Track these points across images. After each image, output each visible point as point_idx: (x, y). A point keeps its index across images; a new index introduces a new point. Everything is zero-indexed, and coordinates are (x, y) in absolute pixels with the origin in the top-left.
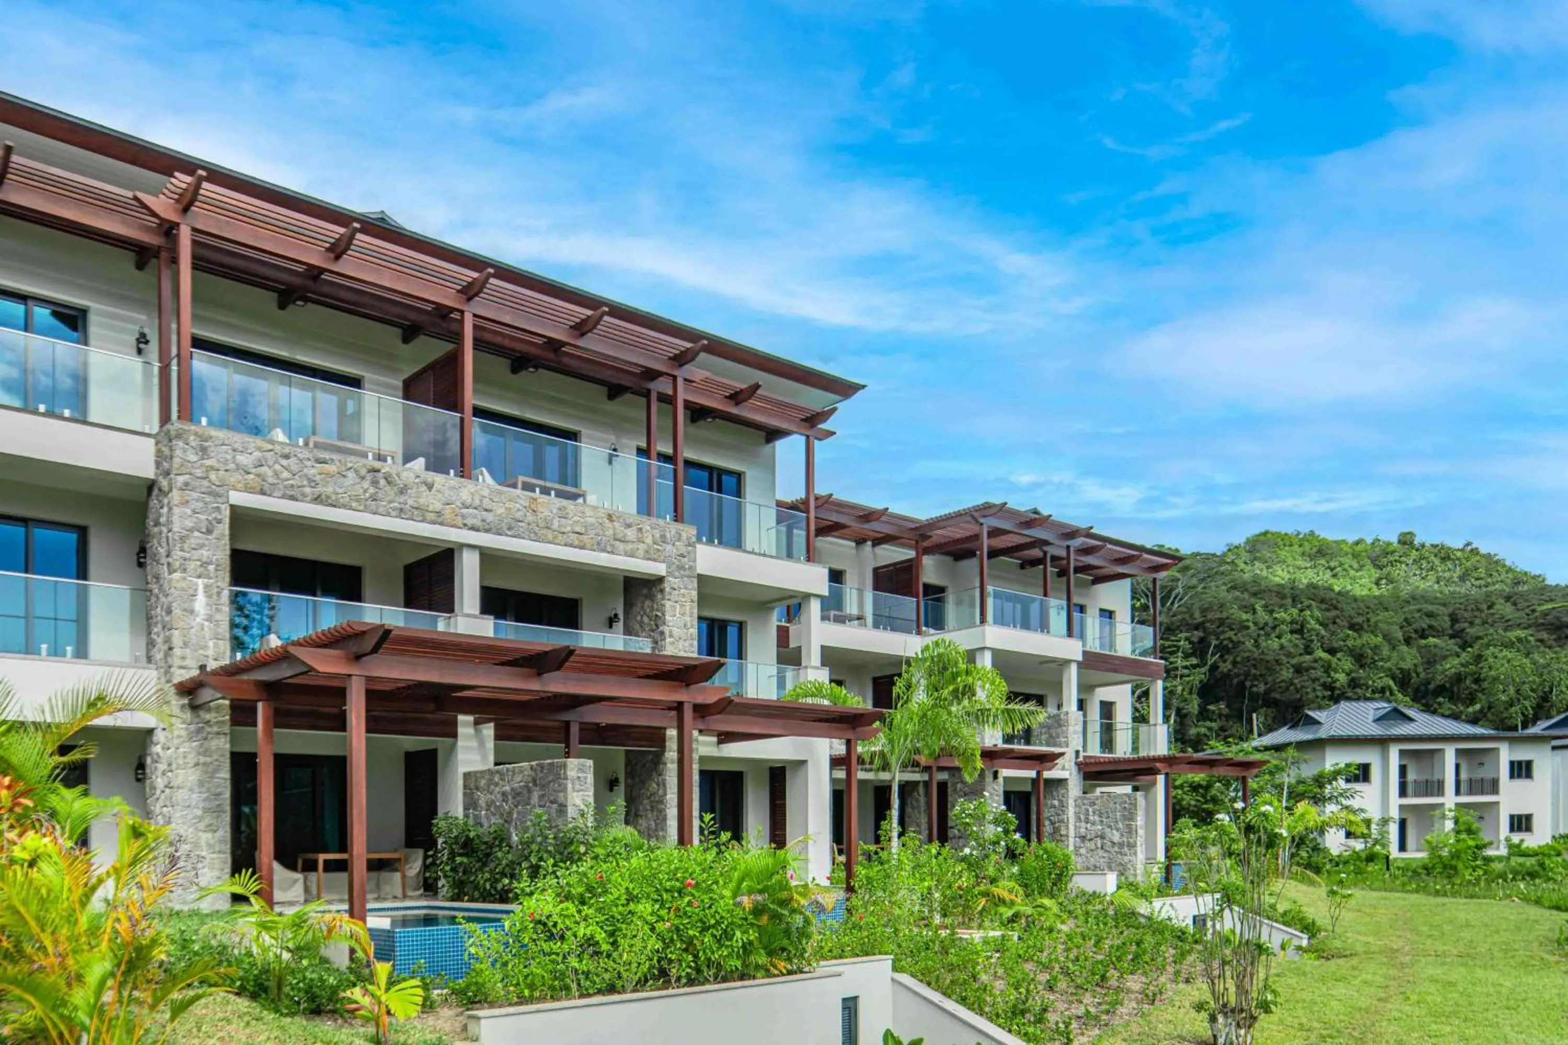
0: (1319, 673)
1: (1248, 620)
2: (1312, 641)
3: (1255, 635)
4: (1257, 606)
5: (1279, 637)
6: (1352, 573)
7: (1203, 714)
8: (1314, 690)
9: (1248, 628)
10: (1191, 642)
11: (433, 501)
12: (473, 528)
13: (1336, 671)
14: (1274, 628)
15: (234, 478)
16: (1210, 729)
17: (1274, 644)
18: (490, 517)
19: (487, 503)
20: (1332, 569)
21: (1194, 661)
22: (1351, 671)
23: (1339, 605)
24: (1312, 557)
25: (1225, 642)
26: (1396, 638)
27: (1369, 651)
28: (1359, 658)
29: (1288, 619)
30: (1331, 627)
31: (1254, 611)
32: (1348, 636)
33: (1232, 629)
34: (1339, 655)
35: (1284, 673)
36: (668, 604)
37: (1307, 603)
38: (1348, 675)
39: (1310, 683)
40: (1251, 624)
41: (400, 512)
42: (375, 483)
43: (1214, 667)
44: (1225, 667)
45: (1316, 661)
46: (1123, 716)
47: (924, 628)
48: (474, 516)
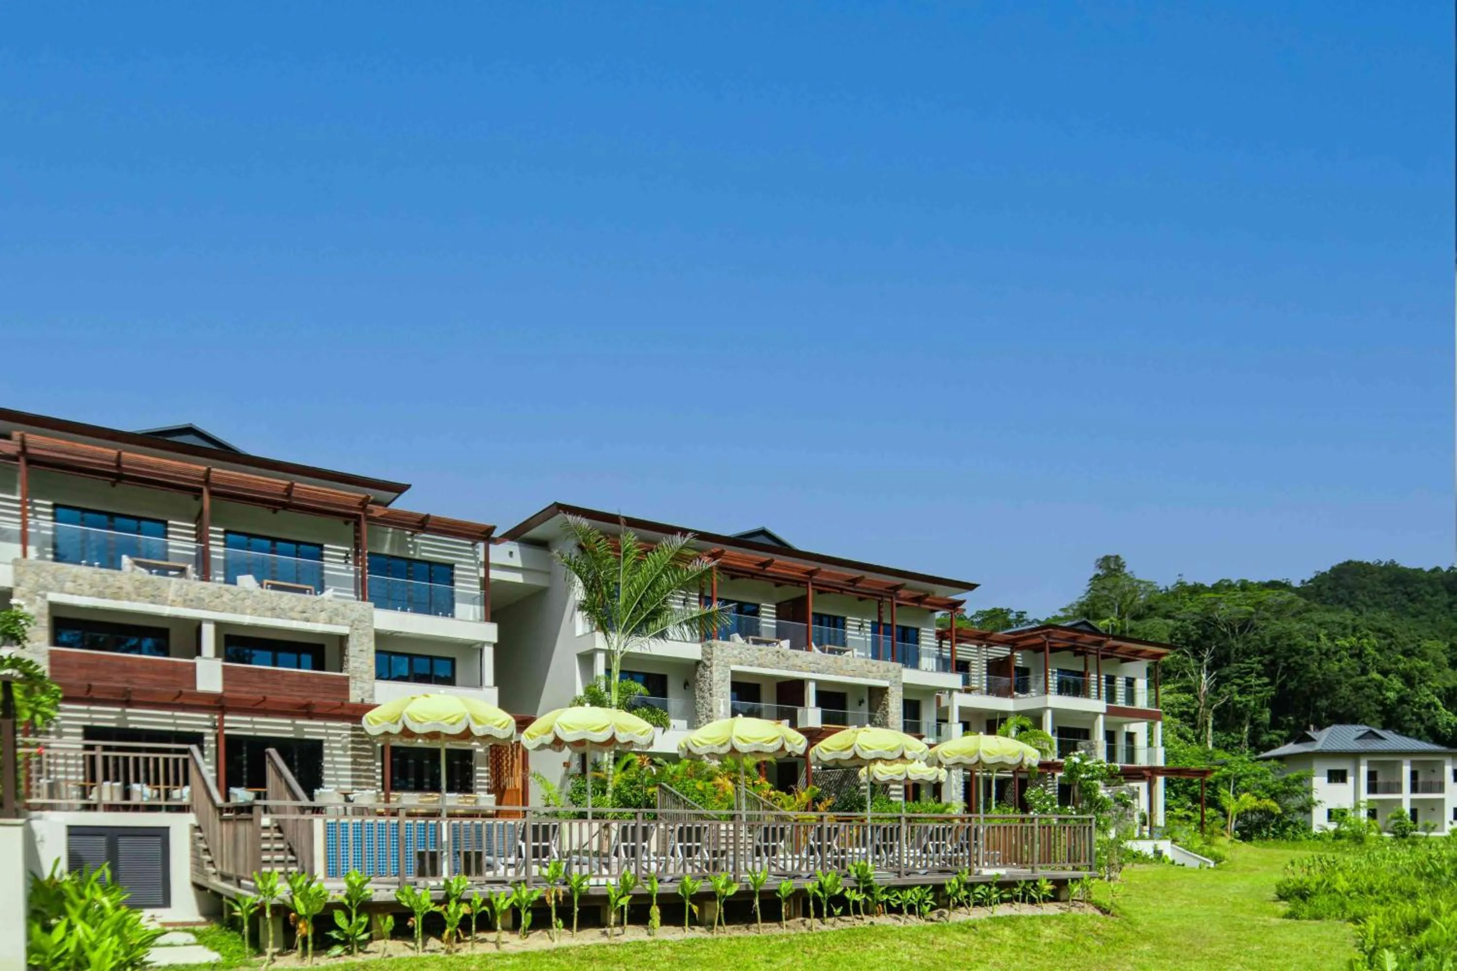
0: (1373, 691)
1: (1312, 647)
2: (1368, 664)
3: (1318, 659)
4: (1321, 636)
5: (1339, 661)
6: (1428, 597)
7: (1275, 724)
8: (1369, 705)
9: (1312, 653)
10: (1264, 665)
11: (798, 662)
12: (814, 672)
13: (1387, 690)
14: (1335, 653)
15: (731, 660)
16: (1281, 736)
17: (1336, 667)
18: (820, 667)
19: (818, 661)
20: (1409, 595)
21: (1266, 680)
22: (1401, 690)
23: (1394, 634)
24: (1391, 584)
25: (1292, 665)
26: (1442, 663)
27: (1417, 673)
28: (1408, 679)
29: (1348, 645)
30: (1387, 652)
31: (1318, 639)
32: (1399, 660)
33: (1298, 654)
34: (1391, 676)
35: (1343, 691)
36: (890, 699)
37: (1365, 632)
38: (1398, 692)
39: (1364, 699)
40: (1315, 650)
41: (787, 668)
42: (778, 657)
43: (1283, 686)
44: (1292, 685)
45: (1369, 681)
46: (1141, 741)
47: (1015, 693)
48: (813, 667)
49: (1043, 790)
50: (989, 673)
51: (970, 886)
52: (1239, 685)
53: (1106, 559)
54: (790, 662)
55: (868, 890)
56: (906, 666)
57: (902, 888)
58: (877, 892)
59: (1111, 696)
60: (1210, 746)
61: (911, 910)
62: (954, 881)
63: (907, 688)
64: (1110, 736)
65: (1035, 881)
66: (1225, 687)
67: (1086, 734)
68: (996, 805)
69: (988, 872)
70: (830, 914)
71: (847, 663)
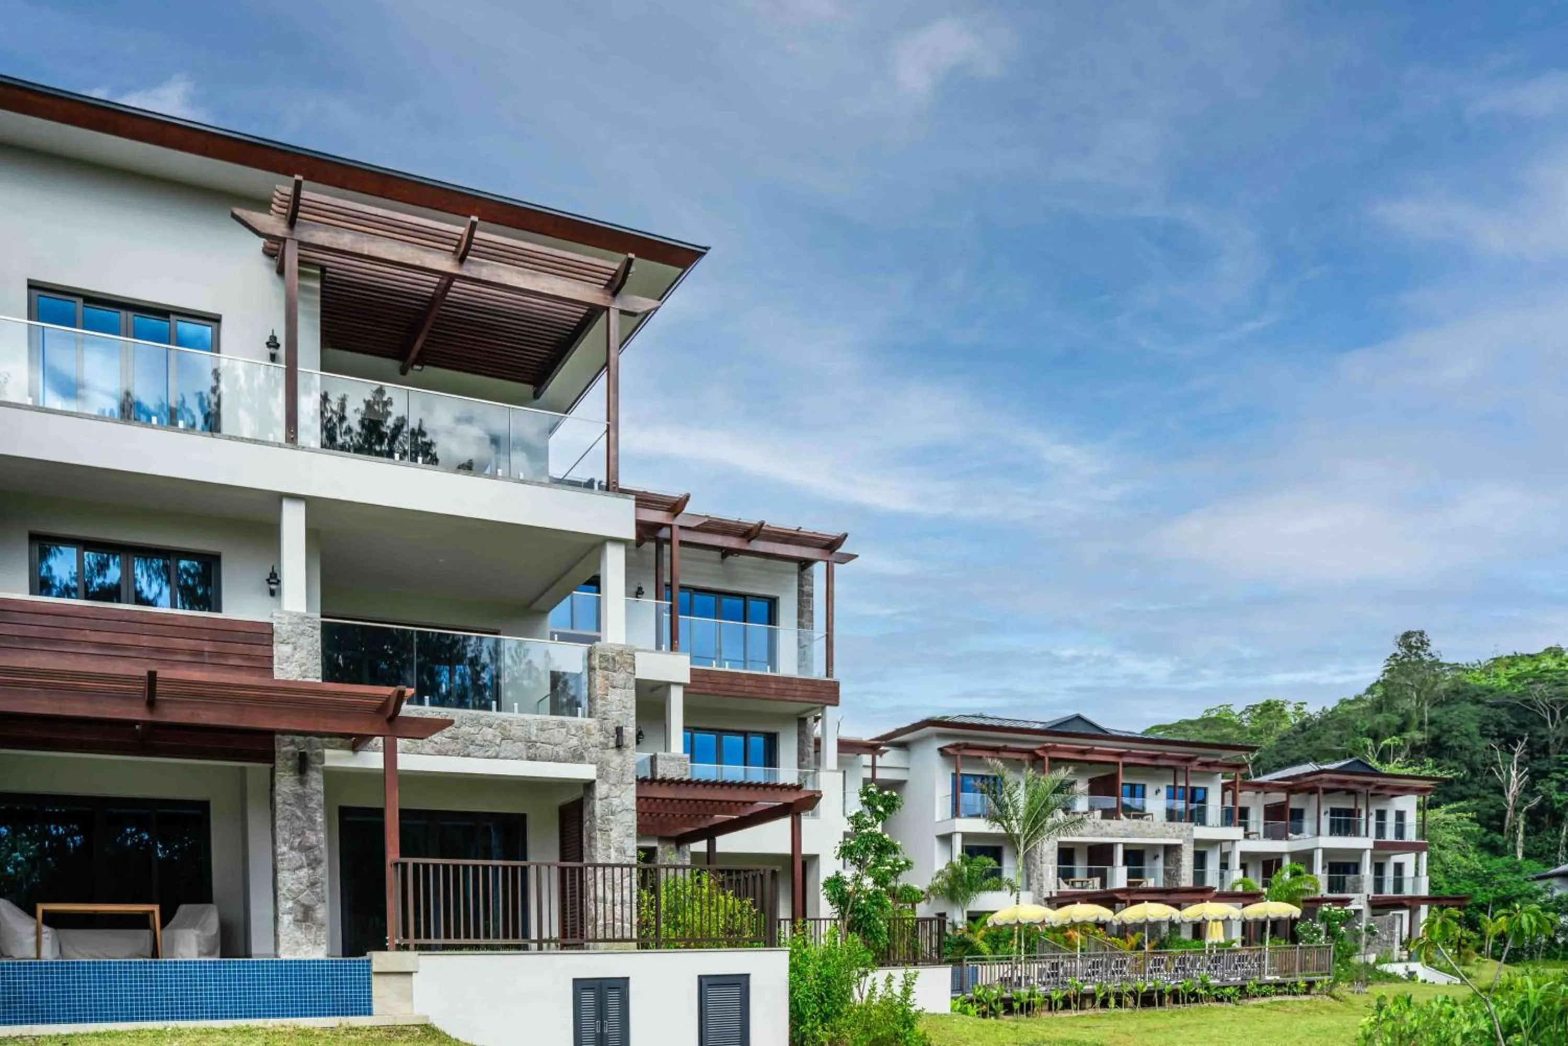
46: (1409, 872)
47: (1290, 835)
48: (1122, 833)
49: (1312, 924)
50: (1266, 818)
51: (1259, 986)
52: (1558, 780)
53: (1407, 635)
54: (1103, 831)
55: (1207, 988)
56: (1196, 825)
57: (1224, 987)
58: (1212, 989)
59: (1381, 830)
60: (1520, 856)
61: (1229, 1000)
62: (1252, 983)
63: (1197, 842)
64: (1379, 869)
65: (1296, 982)
66: (1542, 784)
67: (1355, 868)
68: (1270, 938)
69: (1268, 978)
70: (1189, 1002)
71: (1149, 826)
